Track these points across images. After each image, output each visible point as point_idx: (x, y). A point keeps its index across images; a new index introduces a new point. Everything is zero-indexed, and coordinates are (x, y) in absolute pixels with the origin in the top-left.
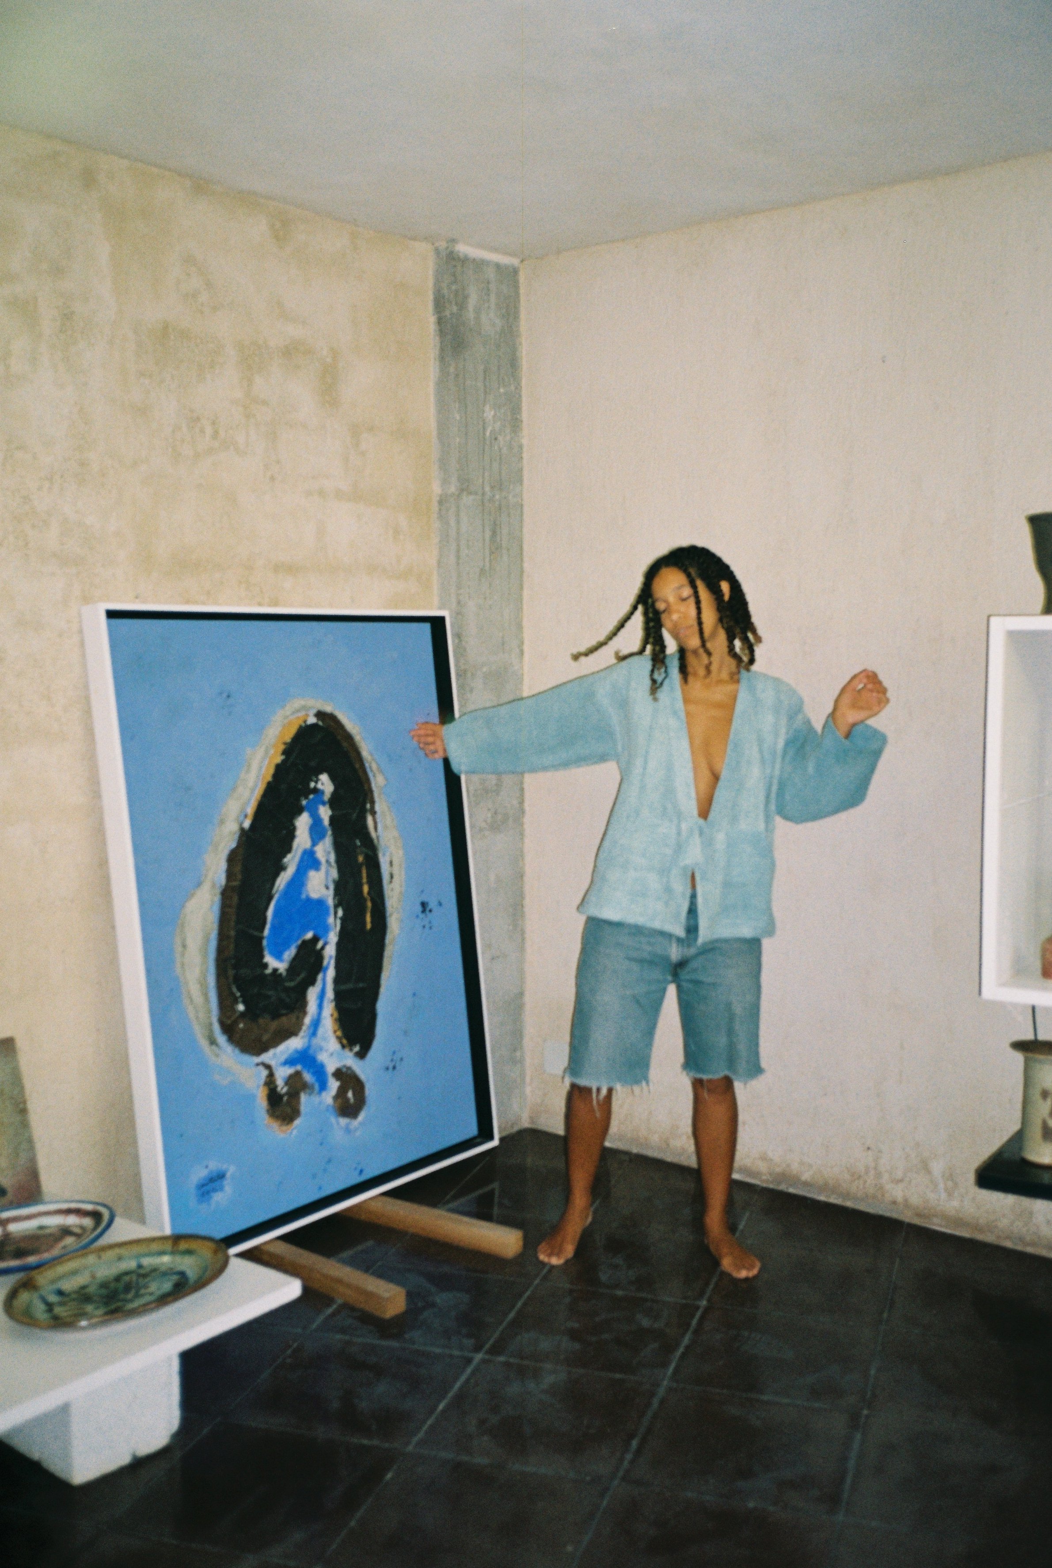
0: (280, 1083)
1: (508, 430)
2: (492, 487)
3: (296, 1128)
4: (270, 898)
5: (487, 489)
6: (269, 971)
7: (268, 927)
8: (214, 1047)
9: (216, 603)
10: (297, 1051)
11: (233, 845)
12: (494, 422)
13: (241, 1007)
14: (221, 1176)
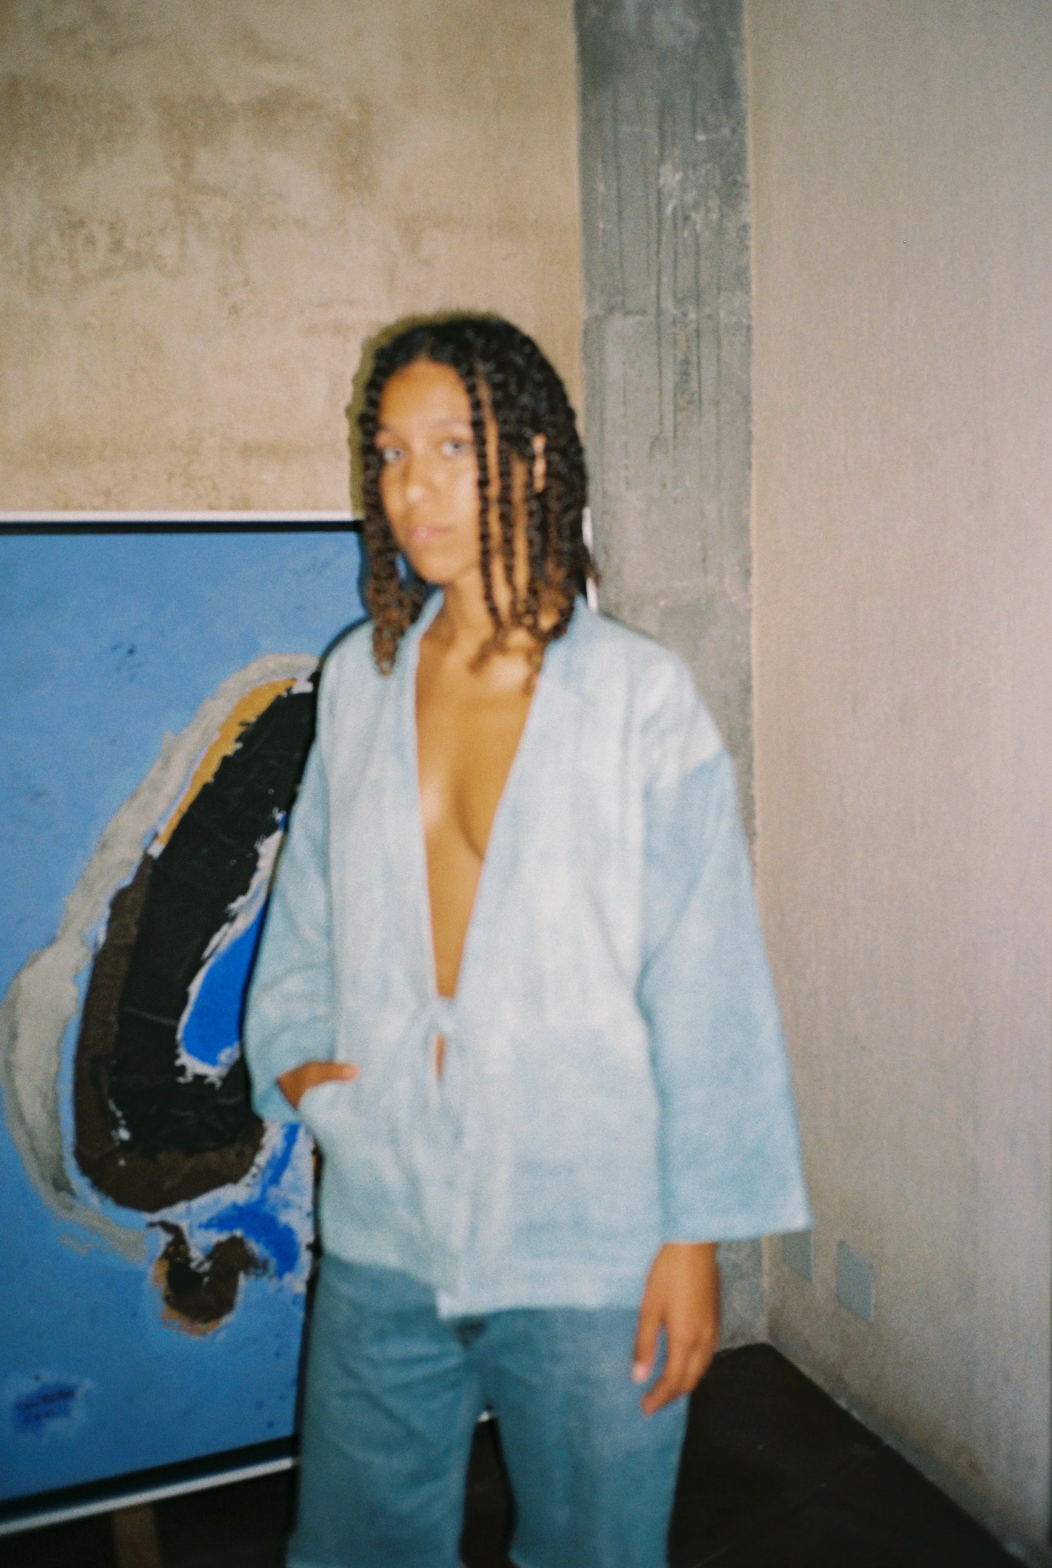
0: (196, 1254)
1: (714, 203)
2: (679, 301)
3: (227, 1326)
4: (198, 964)
5: (668, 304)
6: (189, 1077)
7: (189, 1009)
8: (64, 1196)
9: (121, 507)
10: (235, 1206)
11: (128, 881)
12: (684, 190)
13: (124, 1134)
14: (65, 1394)
